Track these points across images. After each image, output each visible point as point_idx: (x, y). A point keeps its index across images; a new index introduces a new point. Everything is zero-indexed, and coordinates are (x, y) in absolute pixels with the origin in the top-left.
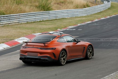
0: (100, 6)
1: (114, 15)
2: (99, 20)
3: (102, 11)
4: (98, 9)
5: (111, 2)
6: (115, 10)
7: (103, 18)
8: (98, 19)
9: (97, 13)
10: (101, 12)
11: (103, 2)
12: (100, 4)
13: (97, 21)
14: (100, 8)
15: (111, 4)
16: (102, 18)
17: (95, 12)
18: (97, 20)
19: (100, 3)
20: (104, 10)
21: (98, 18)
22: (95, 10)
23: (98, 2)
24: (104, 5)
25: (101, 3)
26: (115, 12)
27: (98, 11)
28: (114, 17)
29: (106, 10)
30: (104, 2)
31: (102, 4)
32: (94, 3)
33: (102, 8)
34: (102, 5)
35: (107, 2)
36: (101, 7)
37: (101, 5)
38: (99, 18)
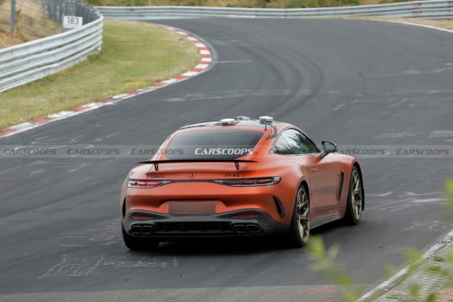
0: (40, 44)
1: (125, 96)
2: (36, 126)
3: (52, 72)
4: (29, 62)
5: (102, 18)
6: (130, 63)
7: (64, 115)
8: (32, 120)
9: (29, 84)
10: (48, 80)
11: (60, 22)
12: (42, 32)
13: (29, 131)
14: (42, 58)
15: (105, 29)
16: (58, 112)
17: (16, 81)
18: (25, 127)
19: (39, 26)
20: (65, 68)
21: (30, 116)
22: (13, 67)
23: (31, 21)
24: (64, 38)
25: (44, 25)
26: (128, 78)
27: (31, 75)
28: (122, 105)
29: (76, 67)
30: (66, 19)
31: (54, 32)
32: (7, 28)
33: (54, 55)
34: (52, 41)
35: (81, 19)
36: (49, 50)
37: (46, 42)
38: (38, 113)
